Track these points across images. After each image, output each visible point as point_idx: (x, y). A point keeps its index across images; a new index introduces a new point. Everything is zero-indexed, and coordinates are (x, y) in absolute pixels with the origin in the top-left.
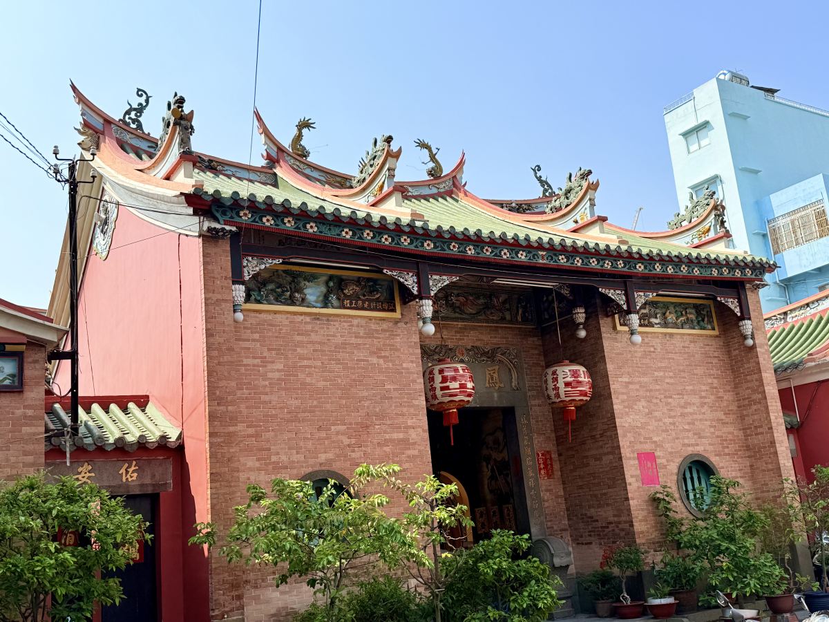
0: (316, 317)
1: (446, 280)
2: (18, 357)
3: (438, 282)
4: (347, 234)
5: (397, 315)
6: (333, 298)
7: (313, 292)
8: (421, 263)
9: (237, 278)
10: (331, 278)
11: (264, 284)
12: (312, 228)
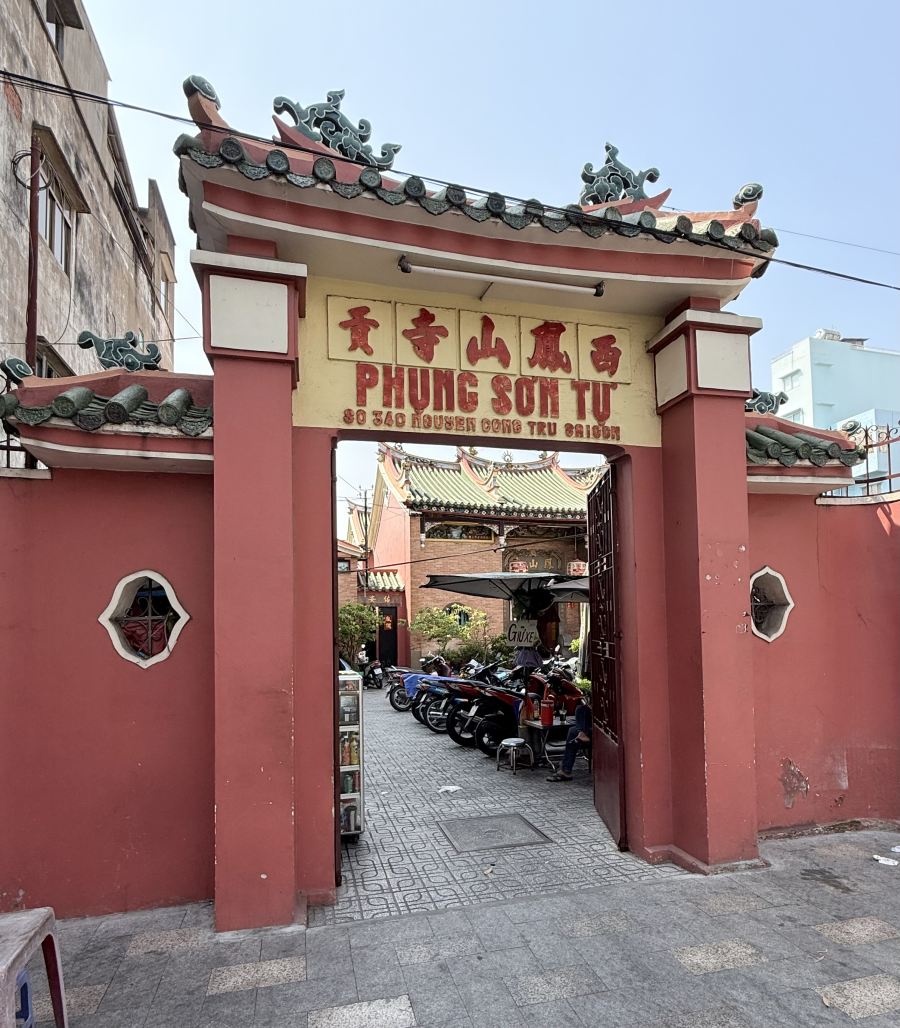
0: (457, 543)
1: (512, 527)
2: (349, 561)
3: (508, 529)
4: (467, 512)
5: (492, 541)
6: (464, 535)
7: (455, 533)
8: (501, 522)
9: (422, 531)
10: (464, 526)
11: (436, 530)
12: (452, 510)
